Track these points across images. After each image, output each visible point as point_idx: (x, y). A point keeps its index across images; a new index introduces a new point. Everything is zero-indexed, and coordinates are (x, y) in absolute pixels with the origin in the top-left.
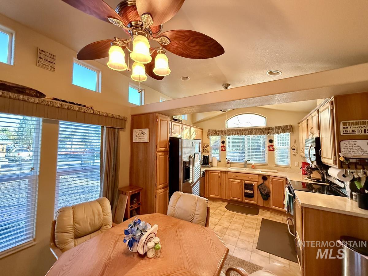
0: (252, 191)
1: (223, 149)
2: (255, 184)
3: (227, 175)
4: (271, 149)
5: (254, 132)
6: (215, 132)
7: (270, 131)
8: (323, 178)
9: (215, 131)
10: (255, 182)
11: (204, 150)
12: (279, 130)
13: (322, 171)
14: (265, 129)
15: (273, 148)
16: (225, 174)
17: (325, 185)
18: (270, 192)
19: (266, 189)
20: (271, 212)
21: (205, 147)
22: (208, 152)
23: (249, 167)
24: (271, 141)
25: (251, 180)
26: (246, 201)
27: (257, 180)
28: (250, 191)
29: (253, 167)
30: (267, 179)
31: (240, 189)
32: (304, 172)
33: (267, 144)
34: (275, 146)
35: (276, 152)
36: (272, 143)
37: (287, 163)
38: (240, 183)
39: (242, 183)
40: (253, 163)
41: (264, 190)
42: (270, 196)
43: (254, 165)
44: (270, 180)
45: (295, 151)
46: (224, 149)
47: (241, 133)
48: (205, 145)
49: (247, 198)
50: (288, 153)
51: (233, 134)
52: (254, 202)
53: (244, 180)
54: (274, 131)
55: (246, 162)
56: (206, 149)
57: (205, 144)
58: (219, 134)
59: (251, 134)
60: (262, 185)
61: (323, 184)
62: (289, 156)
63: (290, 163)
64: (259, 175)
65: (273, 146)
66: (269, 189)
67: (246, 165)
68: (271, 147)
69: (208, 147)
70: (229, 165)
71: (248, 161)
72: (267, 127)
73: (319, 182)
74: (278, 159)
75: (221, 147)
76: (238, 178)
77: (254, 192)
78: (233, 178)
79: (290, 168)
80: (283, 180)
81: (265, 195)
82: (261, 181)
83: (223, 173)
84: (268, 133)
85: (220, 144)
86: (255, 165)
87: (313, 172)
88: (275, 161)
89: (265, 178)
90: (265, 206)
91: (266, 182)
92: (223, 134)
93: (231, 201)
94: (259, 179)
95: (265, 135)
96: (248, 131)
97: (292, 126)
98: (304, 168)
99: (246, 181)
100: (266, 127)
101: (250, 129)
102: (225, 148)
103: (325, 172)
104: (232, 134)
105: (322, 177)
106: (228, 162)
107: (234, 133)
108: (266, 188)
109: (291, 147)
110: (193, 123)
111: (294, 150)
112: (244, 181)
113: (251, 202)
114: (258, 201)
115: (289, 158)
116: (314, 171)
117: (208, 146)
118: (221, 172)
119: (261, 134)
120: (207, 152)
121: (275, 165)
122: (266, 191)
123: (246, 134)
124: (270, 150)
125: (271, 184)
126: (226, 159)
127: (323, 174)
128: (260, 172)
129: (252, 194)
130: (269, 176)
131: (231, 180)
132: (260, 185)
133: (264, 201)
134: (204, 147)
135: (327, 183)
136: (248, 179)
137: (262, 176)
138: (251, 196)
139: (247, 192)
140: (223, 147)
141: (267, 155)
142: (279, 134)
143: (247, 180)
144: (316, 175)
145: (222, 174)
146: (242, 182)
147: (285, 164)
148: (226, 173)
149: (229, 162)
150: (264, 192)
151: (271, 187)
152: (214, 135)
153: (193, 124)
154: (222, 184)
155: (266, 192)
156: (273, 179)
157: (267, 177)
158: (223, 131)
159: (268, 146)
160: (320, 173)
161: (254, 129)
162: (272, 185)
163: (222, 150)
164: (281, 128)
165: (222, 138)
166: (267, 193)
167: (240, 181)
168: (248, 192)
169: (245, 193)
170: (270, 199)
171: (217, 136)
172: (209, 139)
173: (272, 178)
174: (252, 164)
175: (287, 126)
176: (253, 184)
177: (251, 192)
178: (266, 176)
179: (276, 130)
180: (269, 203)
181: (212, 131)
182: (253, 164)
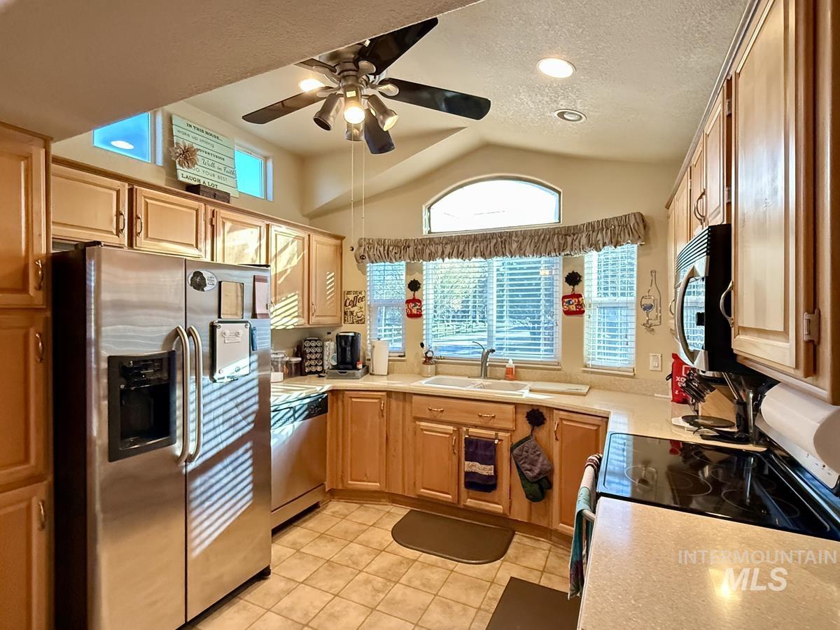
0: (489, 467)
1: (414, 309)
2: (504, 441)
3: (408, 406)
4: (574, 307)
5: (515, 245)
6: (382, 249)
7: (569, 239)
8: (743, 420)
9: (382, 243)
10: (500, 434)
11: (345, 313)
12: (600, 236)
13: (741, 394)
14: (554, 234)
15: (580, 305)
16: (401, 404)
17: (748, 454)
18: (551, 471)
19: (537, 461)
20: (555, 544)
21: (350, 303)
22: (361, 321)
23: (499, 375)
24: (574, 279)
25: (491, 424)
26: (470, 503)
27: (510, 426)
28: (484, 466)
29: (512, 374)
30: (545, 419)
31: (450, 459)
32: (677, 392)
33: (561, 288)
34: (585, 295)
35: (592, 319)
36: (576, 287)
37: (621, 359)
38: (451, 434)
39: (459, 436)
40: (511, 362)
41: (533, 463)
42: (550, 486)
43: (513, 366)
44: (552, 424)
45: (653, 313)
46: (415, 312)
47: (472, 251)
48: (351, 297)
49: (472, 492)
50: (629, 320)
51: (443, 252)
52: (498, 508)
53: (465, 425)
54: (584, 241)
55: (485, 357)
56: (355, 309)
57: (349, 293)
58: (398, 256)
59: (504, 255)
60: (526, 444)
61: (740, 451)
62: (634, 332)
63: (633, 357)
64: (517, 405)
65: (580, 296)
66: (550, 459)
67: (486, 367)
68: (573, 301)
69: (362, 304)
70: (430, 368)
71: (490, 353)
72: (562, 225)
73: (723, 436)
74: (597, 345)
75: (408, 302)
76: (444, 417)
77: (495, 471)
78: (427, 415)
79: (633, 377)
80: (599, 426)
81: (535, 483)
82: (524, 429)
83: (396, 399)
84: (561, 249)
85: (404, 294)
86: (516, 367)
87: (709, 396)
88: (585, 353)
89: (536, 416)
90: (535, 521)
91: (542, 433)
92: (412, 256)
93: (421, 501)
94: (515, 420)
95: (553, 254)
96: (495, 241)
97: (646, 219)
98: (678, 379)
99: (471, 430)
100: (558, 225)
101: (501, 235)
102: (421, 306)
103: (751, 395)
104: (440, 253)
105: (738, 416)
106: (426, 357)
107: (448, 249)
108: (539, 455)
109: (641, 298)
110: (304, 216)
111: (648, 308)
112: (465, 429)
113: (487, 508)
114: (511, 503)
115: (632, 338)
116: (712, 390)
117: (362, 299)
118: (390, 393)
119: (537, 251)
120: (358, 322)
121: (586, 367)
122: (539, 465)
123: (487, 253)
124: (567, 313)
125: (556, 439)
126: (422, 345)
127: (742, 404)
128: (525, 394)
129: (489, 477)
130: (551, 409)
131: (423, 424)
132: (521, 442)
133: (530, 504)
134: (345, 305)
135: (758, 444)
136: (477, 421)
137: (529, 410)
138: (484, 485)
139: (474, 469)
140: (412, 305)
141: (558, 331)
142: (598, 250)
143: (476, 427)
144: (716, 406)
145: (394, 403)
146: (458, 432)
147: (618, 364)
148: (405, 400)
149: (431, 358)
150: (530, 470)
151: (556, 448)
152: (381, 258)
153: (307, 220)
154: (391, 438)
155: (537, 471)
156: (565, 422)
157: (544, 411)
158: (412, 244)
159: (564, 297)
160: (731, 398)
161: (516, 236)
162: (558, 443)
163: (411, 315)
164: (607, 229)
165: (409, 270)
166: (539, 474)
167: (450, 428)
168: (478, 471)
169: (467, 474)
170: (550, 498)
171: (391, 261)
172: (364, 273)
173: (561, 419)
174: (508, 365)
175: (626, 216)
176: (496, 441)
177: (486, 470)
178: (541, 410)
179: (588, 236)
180: (547, 513)
181: (370, 244)
182: (511, 364)
